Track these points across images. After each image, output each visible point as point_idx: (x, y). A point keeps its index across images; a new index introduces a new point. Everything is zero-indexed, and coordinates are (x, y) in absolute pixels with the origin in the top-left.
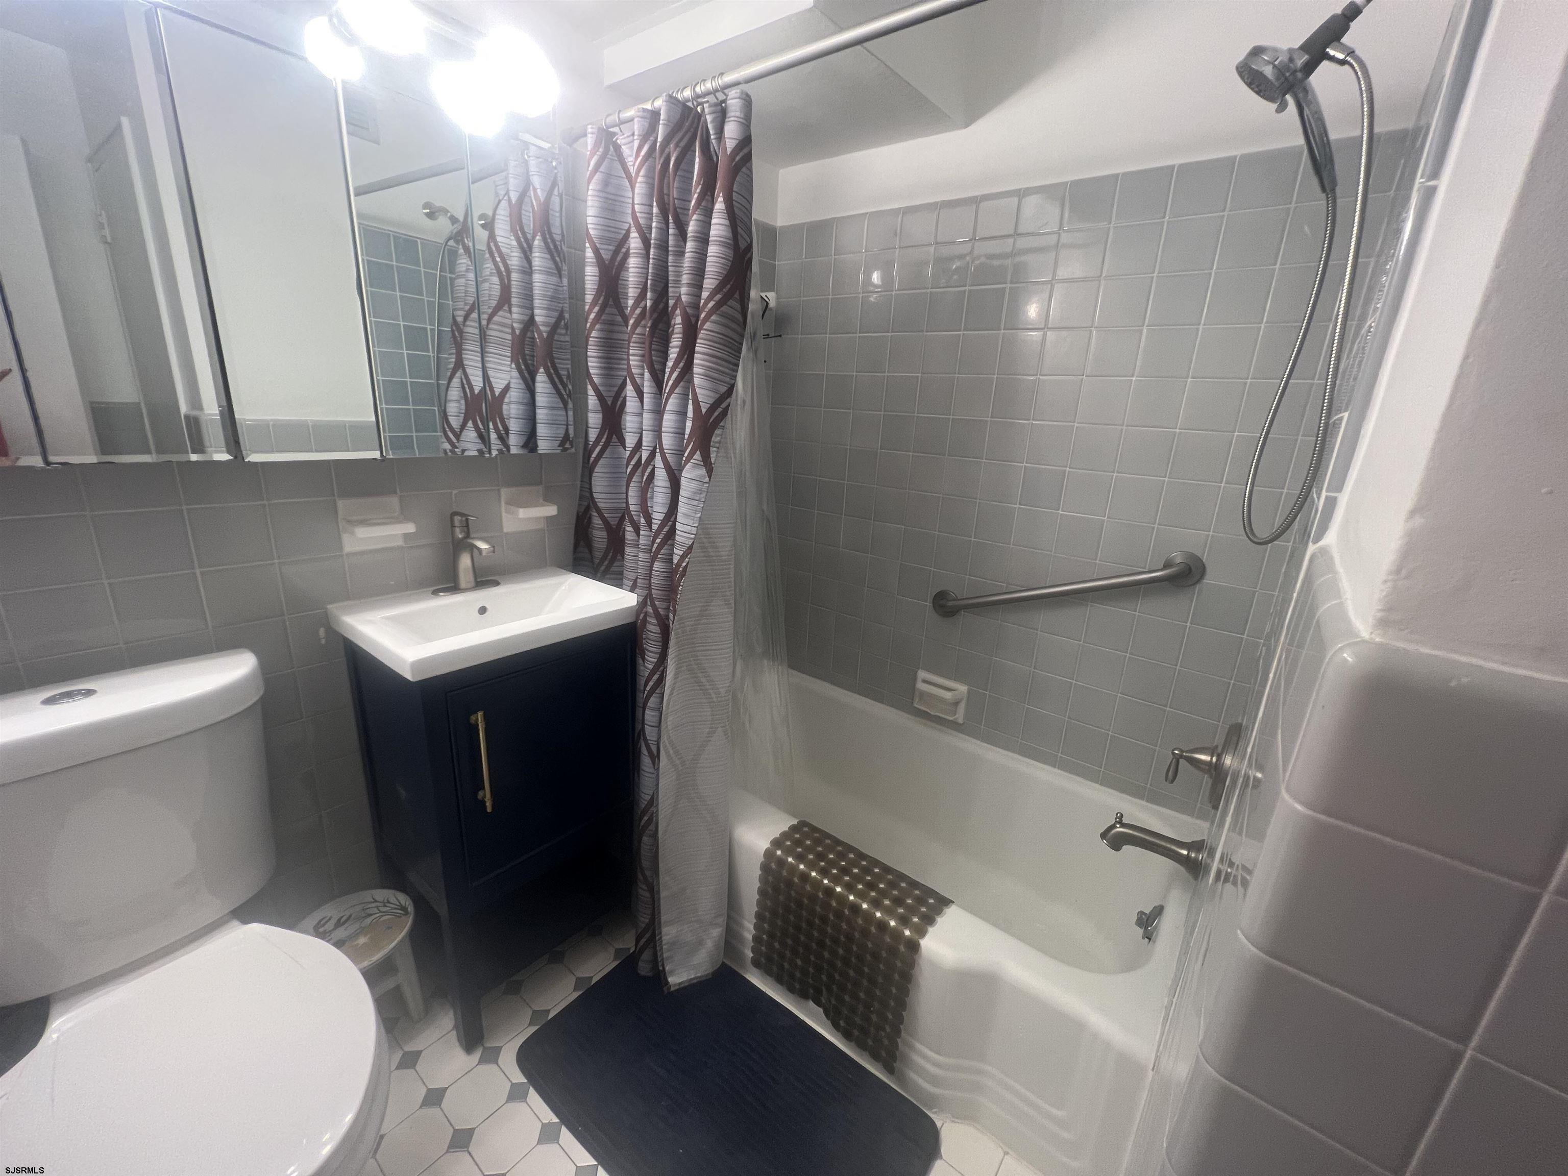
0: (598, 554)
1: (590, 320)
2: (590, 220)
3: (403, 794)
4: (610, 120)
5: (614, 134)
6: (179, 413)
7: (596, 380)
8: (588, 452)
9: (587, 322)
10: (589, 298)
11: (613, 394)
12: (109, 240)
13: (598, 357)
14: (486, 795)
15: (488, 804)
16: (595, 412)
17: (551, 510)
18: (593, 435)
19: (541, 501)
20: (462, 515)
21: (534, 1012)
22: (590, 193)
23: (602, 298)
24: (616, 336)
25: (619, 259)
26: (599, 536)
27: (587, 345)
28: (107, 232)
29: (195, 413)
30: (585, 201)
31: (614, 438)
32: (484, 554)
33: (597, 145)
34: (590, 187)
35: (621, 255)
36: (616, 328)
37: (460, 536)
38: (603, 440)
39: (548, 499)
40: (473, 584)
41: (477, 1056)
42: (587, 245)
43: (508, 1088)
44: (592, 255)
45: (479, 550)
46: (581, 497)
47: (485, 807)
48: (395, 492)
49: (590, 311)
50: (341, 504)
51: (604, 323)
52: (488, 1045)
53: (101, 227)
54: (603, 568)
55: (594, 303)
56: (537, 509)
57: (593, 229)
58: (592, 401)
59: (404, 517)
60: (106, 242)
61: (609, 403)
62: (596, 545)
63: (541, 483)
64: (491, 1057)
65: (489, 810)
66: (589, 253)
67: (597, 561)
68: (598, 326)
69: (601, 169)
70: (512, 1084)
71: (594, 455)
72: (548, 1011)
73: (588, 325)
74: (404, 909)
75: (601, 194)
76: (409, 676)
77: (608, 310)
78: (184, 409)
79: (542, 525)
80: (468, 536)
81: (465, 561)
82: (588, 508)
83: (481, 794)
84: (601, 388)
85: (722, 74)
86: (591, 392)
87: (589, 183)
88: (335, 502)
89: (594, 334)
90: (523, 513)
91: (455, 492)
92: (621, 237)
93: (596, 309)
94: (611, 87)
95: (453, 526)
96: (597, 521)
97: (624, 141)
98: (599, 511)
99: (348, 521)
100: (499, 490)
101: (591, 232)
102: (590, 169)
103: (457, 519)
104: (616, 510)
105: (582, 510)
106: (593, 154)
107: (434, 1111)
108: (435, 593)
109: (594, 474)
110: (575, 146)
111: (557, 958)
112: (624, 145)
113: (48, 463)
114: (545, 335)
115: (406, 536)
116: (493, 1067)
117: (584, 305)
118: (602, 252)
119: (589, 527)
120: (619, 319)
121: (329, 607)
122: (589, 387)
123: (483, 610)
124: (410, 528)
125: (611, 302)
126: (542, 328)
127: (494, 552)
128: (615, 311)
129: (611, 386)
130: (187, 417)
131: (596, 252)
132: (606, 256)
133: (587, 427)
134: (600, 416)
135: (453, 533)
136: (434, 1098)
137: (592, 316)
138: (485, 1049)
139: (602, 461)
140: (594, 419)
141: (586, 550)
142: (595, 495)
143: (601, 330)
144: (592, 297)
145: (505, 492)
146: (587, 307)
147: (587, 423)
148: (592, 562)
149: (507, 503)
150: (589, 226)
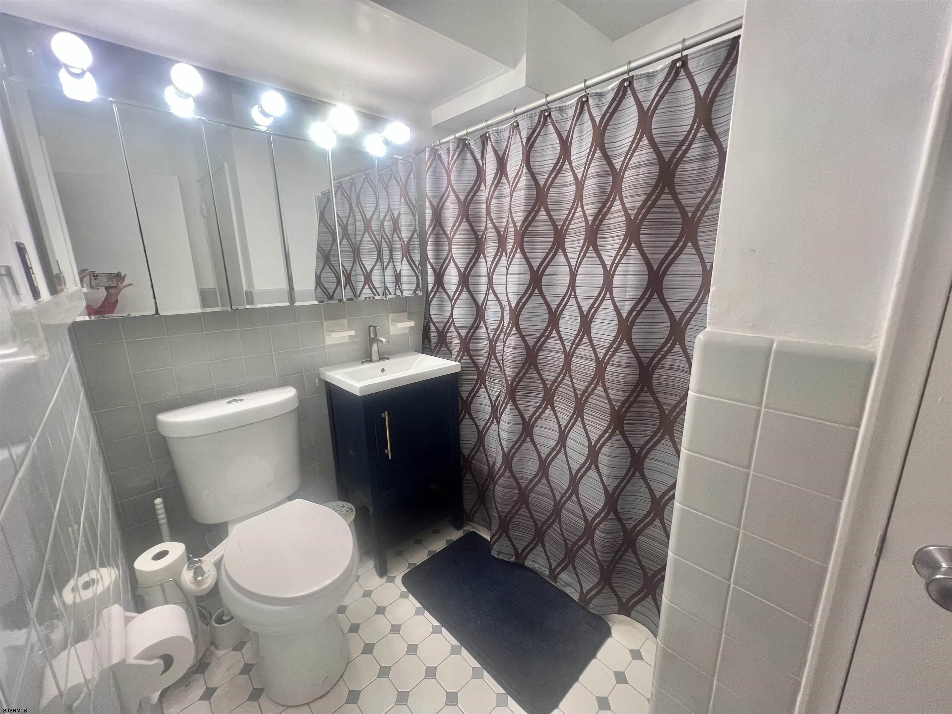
0: (434, 345)
1: (428, 234)
2: (427, 189)
3: (352, 452)
4: (435, 144)
5: (437, 150)
6: (243, 290)
7: (431, 261)
8: (428, 296)
9: (427, 235)
10: (428, 224)
11: (439, 267)
12: (206, 216)
13: (432, 250)
14: (389, 451)
15: (390, 455)
16: (431, 276)
17: (412, 324)
18: (430, 287)
19: (407, 320)
20: (374, 327)
21: (409, 564)
22: (427, 177)
23: (434, 223)
24: (440, 240)
25: (441, 204)
26: (434, 336)
27: (427, 245)
28: (205, 212)
29: (250, 290)
30: (426, 179)
31: (440, 288)
32: (384, 343)
33: (430, 156)
34: (428, 174)
35: (442, 203)
36: (440, 236)
37: (373, 336)
38: (435, 289)
39: (410, 319)
40: (378, 359)
41: (384, 579)
42: (427, 200)
43: (400, 593)
44: (429, 204)
45: (382, 341)
46: (425, 318)
47: (388, 457)
48: (345, 317)
49: (429, 229)
50: (325, 323)
51: (436, 234)
52: (389, 575)
53: (203, 210)
54: (436, 351)
55: (430, 226)
56: (405, 323)
57: (429, 193)
58: (430, 271)
59: (350, 329)
60: (205, 217)
61: (438, 271)
62: (432, 340)
63: (406, 311)
64: (391, 580)
65: (390, 458)
66: (427, 203)
67: (433, 348)
68: (432, 236)
69: (432, 166)
70: (402, 591)
71: (431, 296)
72: (416, 564)
73: (427, 236)
74: (351, 509)
75: (432, 177)
76: (358, 394)
77: (436, 228)
78: (245, 288)
79: (407, 331)
80: (376, 336)
81: (375, 347)
82: (428, 323)
83: (386, 451)
84: (434, 265)
85: (487, 120)
86: (429, 266)
87: (427, 173)
88: (322, 322)
89: (430, 240)
90: (400, 325)
91: (369, 317)
92: (441, 195)
93: (431, 228)
94: (435, 127)
95: (370, 332)
96: (433, 328)
97: (442, 153)
98: (433, 323)
99: (328, 331)
100: (388, 315)
101: (428, 194)
102: (428, 166)
103: (372, 328)
104: (442, 322)
105: (426, 324)
106: (429, 159)
107: (367, 599)
108: (362, 363)
109: (431, 306)
110: (420, 155)
111: (419, 542)
112: (443, 154)
113: (232, 309)
114: (406, 243)
115: (350, 337)
116: (392, 584)
117: (425, 227)
118: (433, 202)
119: (428, 332)
120: (441, 232)
121: (320, 369)
122: (428, 264)
123: (383, 370)
124: (353, 333)
125: (438, 225)
126: (405, 240)
127: (388, 342)
128: (440, 229)
129: (439, 263)
130: (246, 292)
131: (431, 203)
132: (435, 204)
133: (428, 283)
134: (434, 277)
135: (370, 335)
136: (368, 594)
137: (429, 232)
138: (388, 576)
139: (435, 299)
140: (431, 279)
141: (428, 343)
142: (432, 316)
143: (433, 238)
144: (429, 223)
145: (391, 316)
146: (427, 228)
147: (427, 282)
148: (431, 349)
149: (392, 321)
150: (427, 192)
